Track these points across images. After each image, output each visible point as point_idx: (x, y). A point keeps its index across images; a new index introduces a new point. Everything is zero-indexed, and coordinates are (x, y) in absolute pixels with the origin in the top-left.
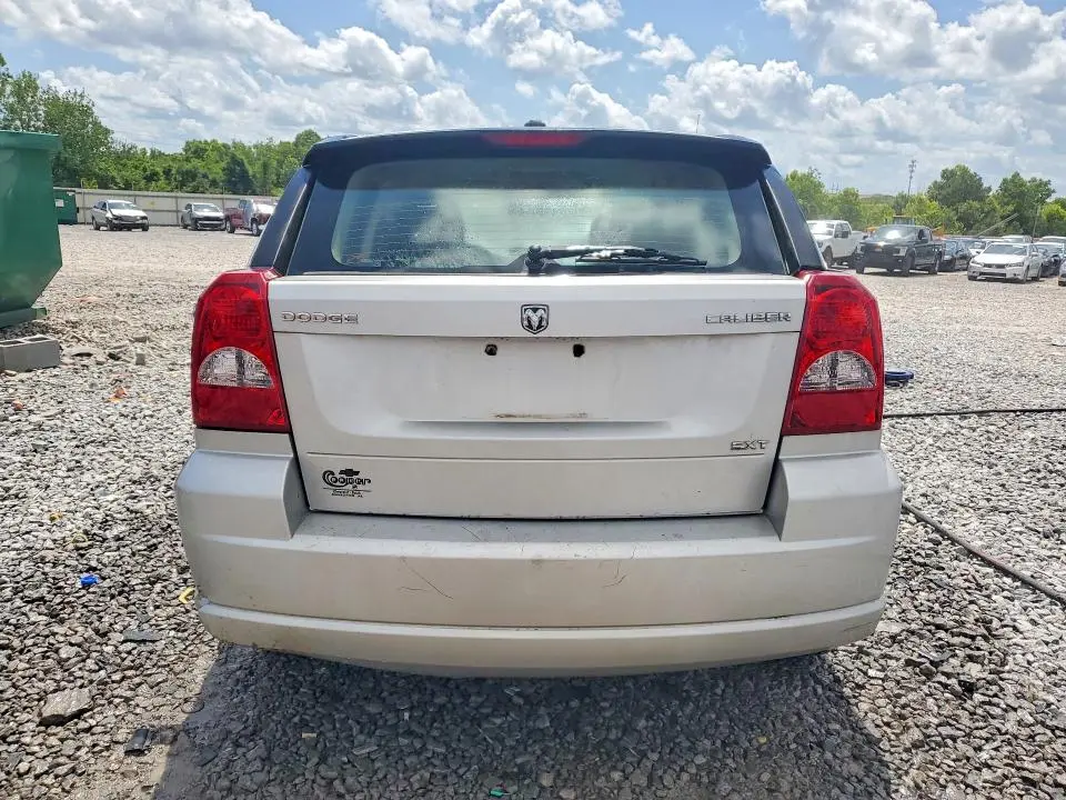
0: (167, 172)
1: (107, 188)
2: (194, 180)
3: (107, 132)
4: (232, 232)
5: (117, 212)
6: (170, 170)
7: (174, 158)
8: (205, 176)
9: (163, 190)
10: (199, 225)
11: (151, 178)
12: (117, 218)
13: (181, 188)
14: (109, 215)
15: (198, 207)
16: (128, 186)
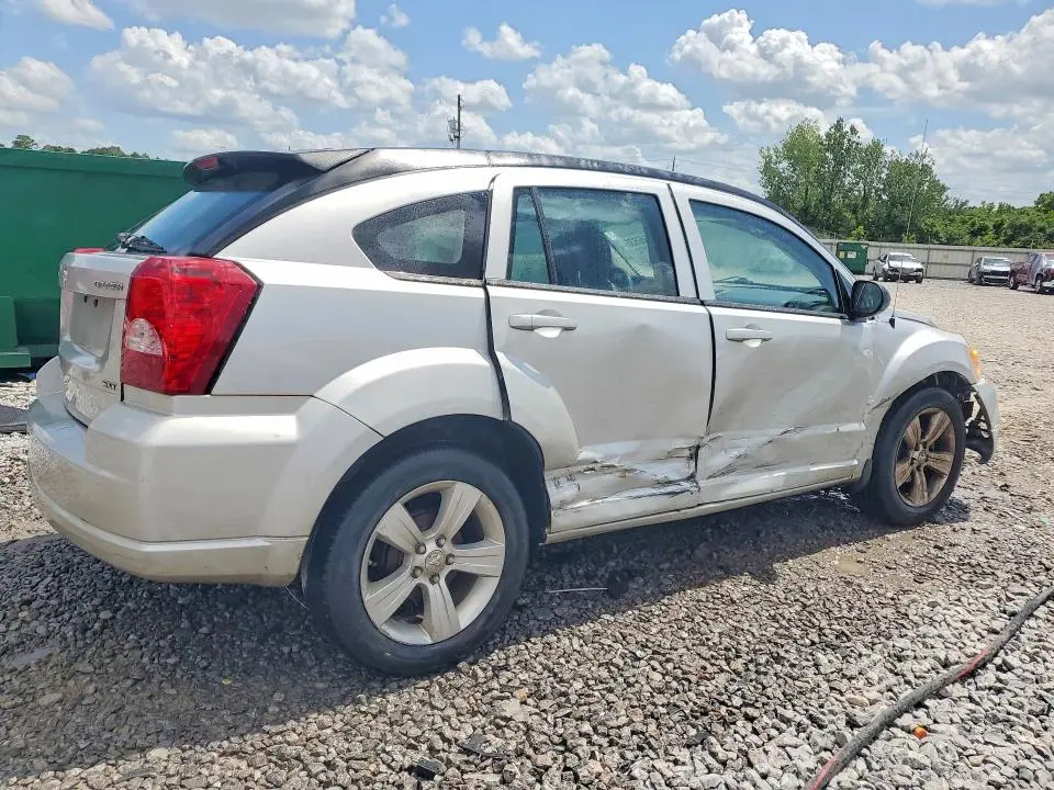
0: (998, 227)
1: (926, 242)
2: (1026, 234)
3: (944, 189)
4: (1015, 288)
5: (894, 264)
6: (1002, 224)
7: (1023, 211)
8: (1042, 230)
9: (987, 244)
10: (983, 279)
11: (977, 232)
12: (895, 270)
13: (1010, 242)
14: (886, 267)
15: (988, 262)
16: (951, 241)
